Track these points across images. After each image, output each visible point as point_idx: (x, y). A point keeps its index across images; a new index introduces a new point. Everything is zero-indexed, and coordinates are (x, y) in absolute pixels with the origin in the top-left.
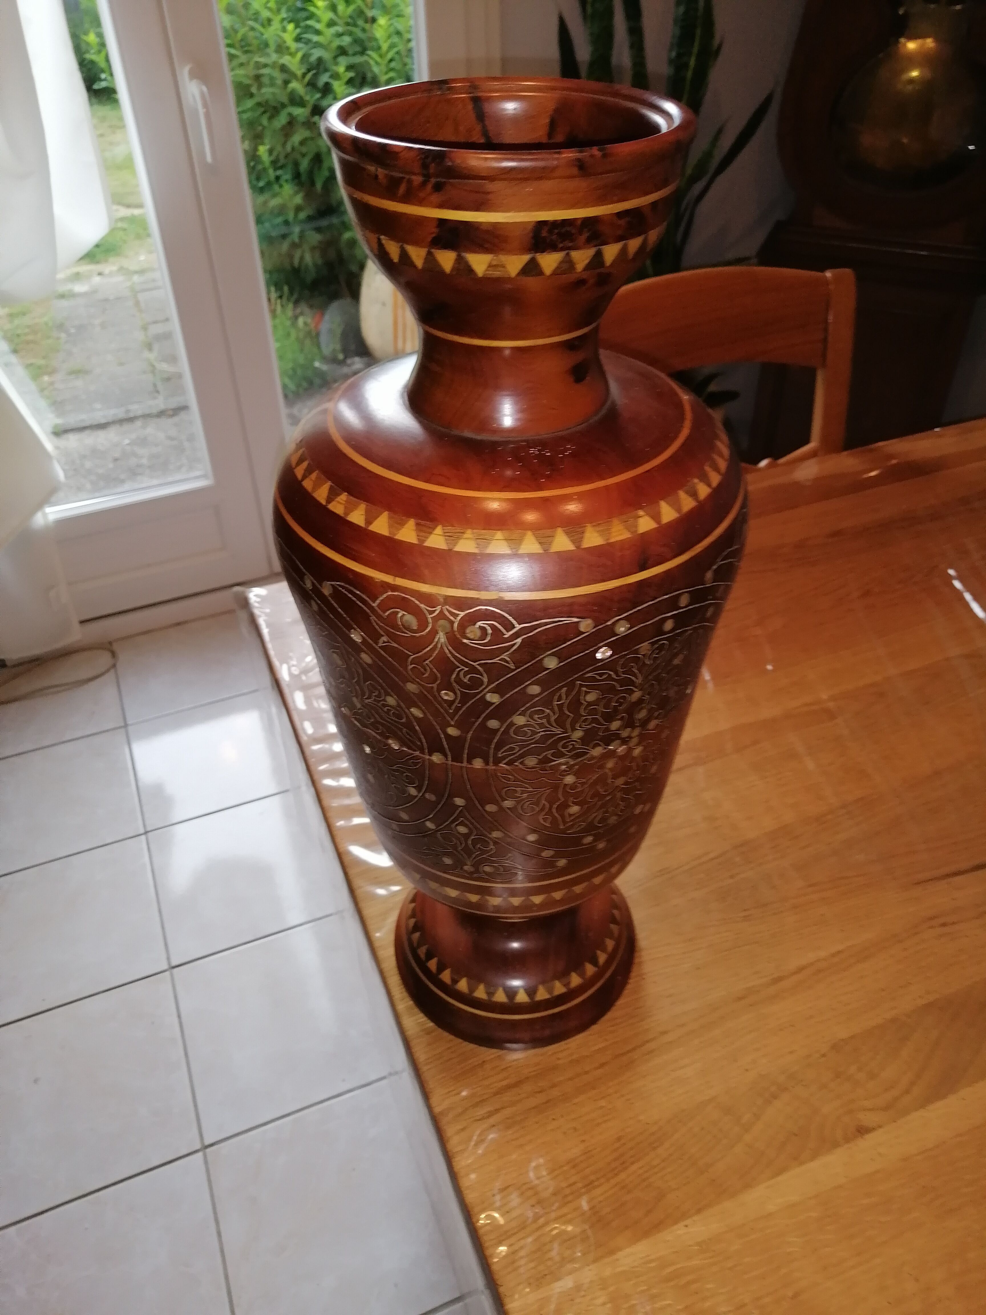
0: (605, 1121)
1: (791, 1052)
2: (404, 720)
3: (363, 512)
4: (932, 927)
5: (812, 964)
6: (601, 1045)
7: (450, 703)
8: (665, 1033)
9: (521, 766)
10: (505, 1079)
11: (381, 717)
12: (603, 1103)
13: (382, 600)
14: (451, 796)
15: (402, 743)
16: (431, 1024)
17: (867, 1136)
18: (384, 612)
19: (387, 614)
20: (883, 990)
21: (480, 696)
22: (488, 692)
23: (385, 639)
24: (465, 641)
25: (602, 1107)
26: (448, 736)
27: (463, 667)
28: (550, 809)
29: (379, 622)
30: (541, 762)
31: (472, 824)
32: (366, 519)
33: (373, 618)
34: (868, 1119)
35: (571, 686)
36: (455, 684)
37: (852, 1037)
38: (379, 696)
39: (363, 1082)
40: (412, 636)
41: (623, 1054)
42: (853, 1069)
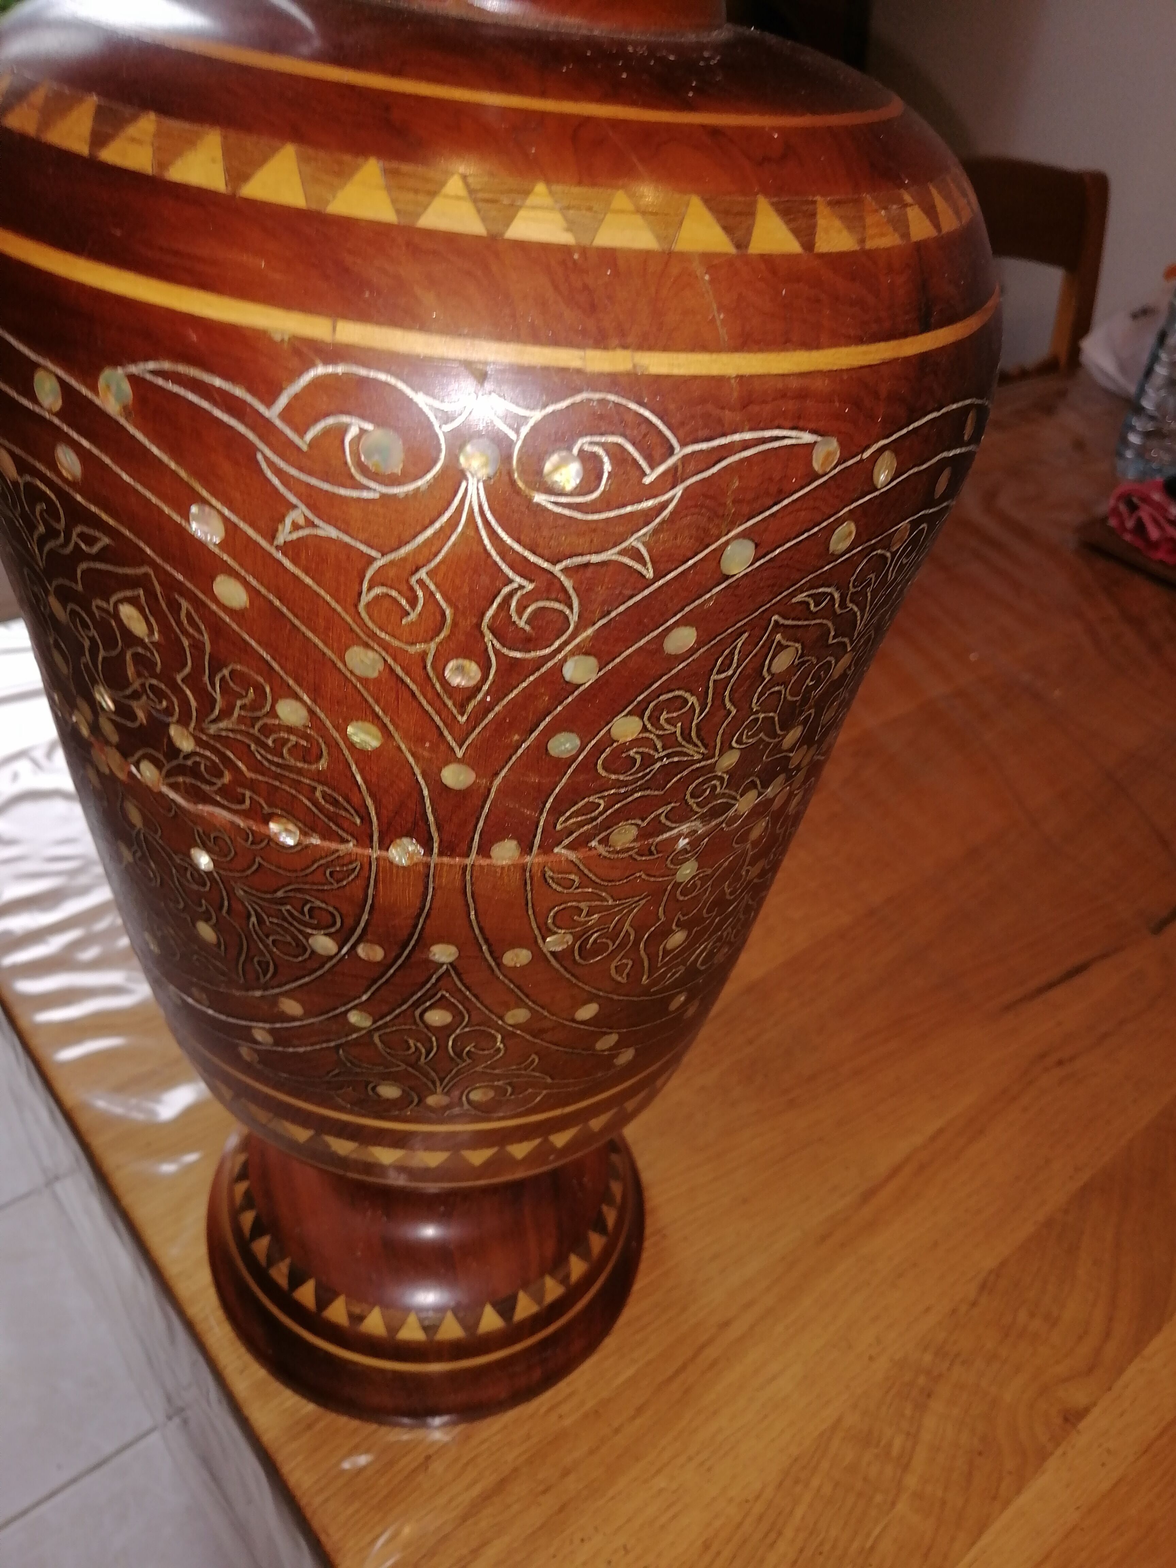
0: (675, 1517)
1: (928, 1310)
2: (323, 765)
3: (218, 153)
4: (1048, 1069)
5: (907, 1159)
6: (630, 1372)
7: (466, 695)
8: (725, 1325)
9: (602, 849)
10: (474, 1482)
11: (257, 767)
12: (661, 1482)
13: (296, 397)
14: (424, 943)
15: (308, 826)
16: (309, 1408)
17: (1081, 1426)
18: (302, 434)
19: (309, 436)
20: (1019, 1178)
21: (550, 664)
22: (572, 653)
23: (299, 513)
24: (540, 498)
25: (661, 1491)
26: (441, 790)
27: (524, 582)
28: (637, 943)
29: (282, 464)
30: (644, 834)
31: (464, 1000)
32: (228, 171)
33: (265, 452)
34: (1077, 1396)
35: (758, 627)
36: (489, 636)
37: (1003, 1264)
38: (256, 705)
40: (383, 496)
41: (670, 1380)
42: (1022, 1316)
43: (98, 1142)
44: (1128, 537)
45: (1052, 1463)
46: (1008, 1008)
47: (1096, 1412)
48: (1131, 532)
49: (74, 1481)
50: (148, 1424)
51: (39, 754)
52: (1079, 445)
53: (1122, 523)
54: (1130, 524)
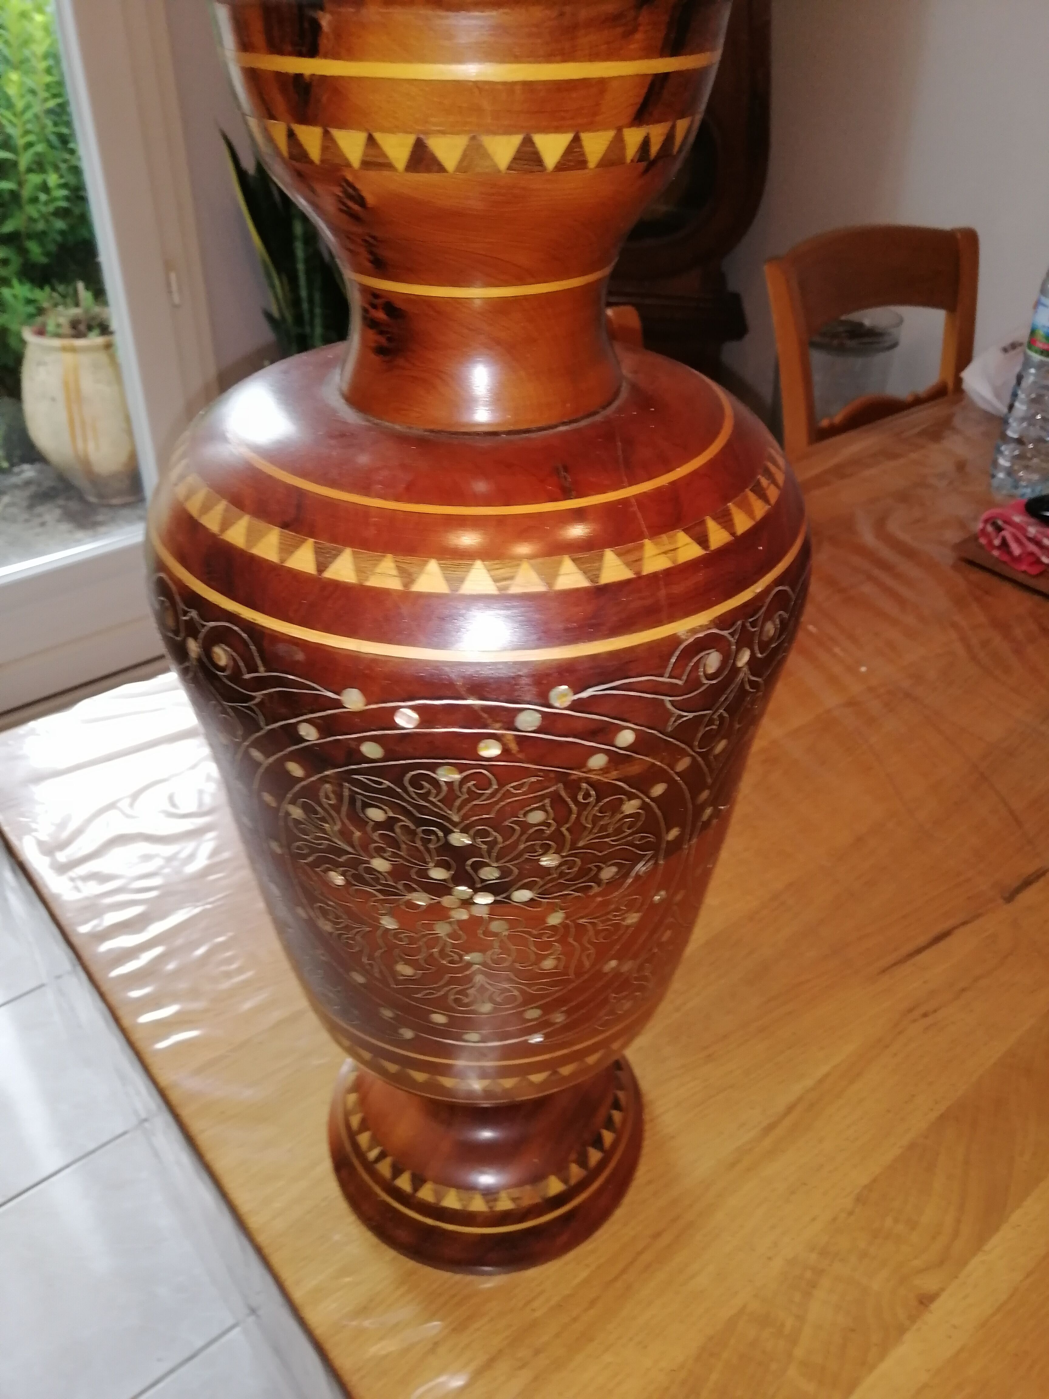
0: (619, 1383)
1: (814, 1219)
4: (915, 1021)
5: (800, 1099)
6: (584, 1274)
12: (608, 1358)
17: (933, 1307)
20: (889, 1111)
25: (609, 1365)
34: (928, 1283)
37: (875, 1181)
39: (187, 1354)
41: (616, 1279)
42: (889, 1222)
43: (185, 1113)
44: (996, 553)
45: (908, 1337)
46: (884, 971)
47: (944, 1297)
48: (999, 548)
49: (172, 1371)
50: (231, 1322)
51: (124, 804)
52: (961, 466)
53: (990, 543)
54: (997, 542)
